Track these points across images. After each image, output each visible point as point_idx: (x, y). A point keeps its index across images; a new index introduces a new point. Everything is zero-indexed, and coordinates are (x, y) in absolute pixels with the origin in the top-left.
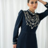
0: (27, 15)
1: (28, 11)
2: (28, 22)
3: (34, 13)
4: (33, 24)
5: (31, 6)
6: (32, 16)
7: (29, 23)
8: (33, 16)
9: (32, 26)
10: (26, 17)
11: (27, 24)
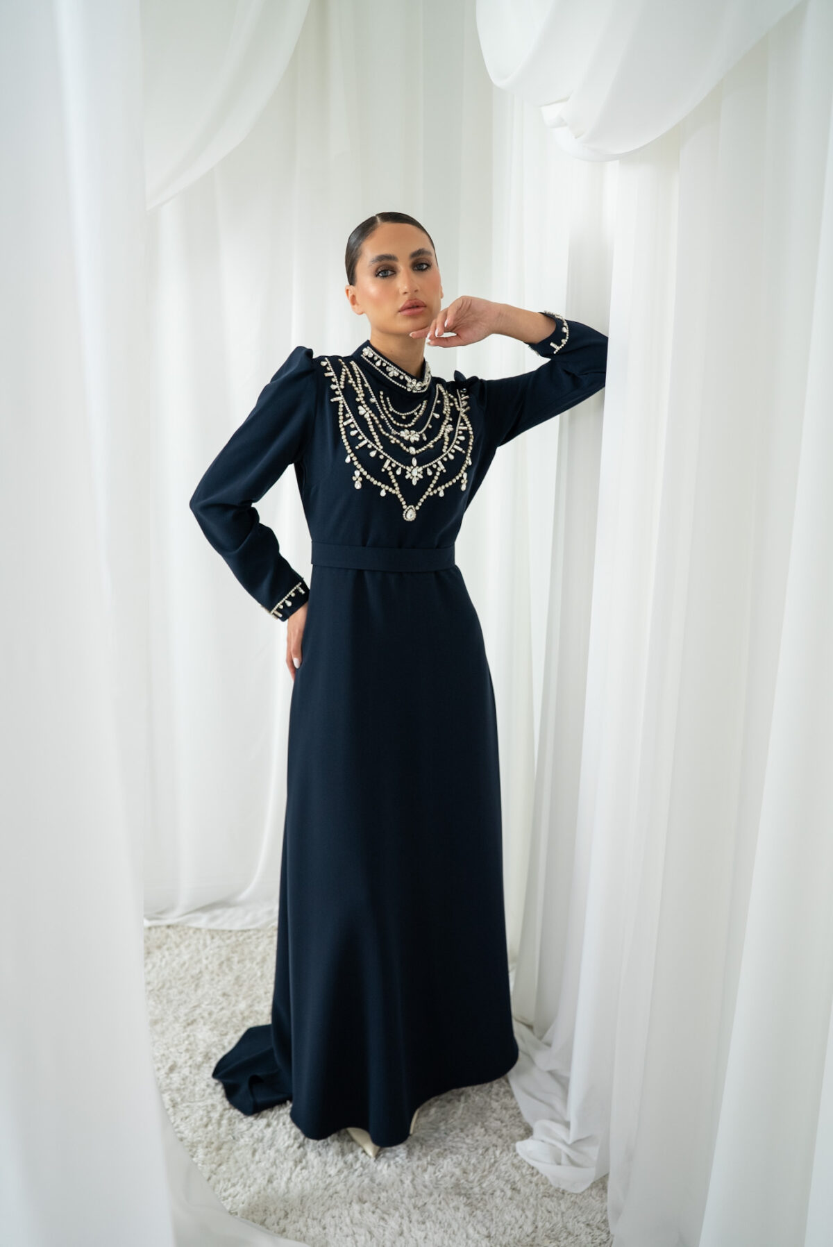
0: (349, 392)
1: (357, 356)
2: (362, 454)
3: (420, 374)
4: (415, 474)
5: (377, 302)
6: (404, 400)
7: (374, 466)
8: (414, 399)
9: (412, 492)
10: (348, 409)
11: (361, 479)
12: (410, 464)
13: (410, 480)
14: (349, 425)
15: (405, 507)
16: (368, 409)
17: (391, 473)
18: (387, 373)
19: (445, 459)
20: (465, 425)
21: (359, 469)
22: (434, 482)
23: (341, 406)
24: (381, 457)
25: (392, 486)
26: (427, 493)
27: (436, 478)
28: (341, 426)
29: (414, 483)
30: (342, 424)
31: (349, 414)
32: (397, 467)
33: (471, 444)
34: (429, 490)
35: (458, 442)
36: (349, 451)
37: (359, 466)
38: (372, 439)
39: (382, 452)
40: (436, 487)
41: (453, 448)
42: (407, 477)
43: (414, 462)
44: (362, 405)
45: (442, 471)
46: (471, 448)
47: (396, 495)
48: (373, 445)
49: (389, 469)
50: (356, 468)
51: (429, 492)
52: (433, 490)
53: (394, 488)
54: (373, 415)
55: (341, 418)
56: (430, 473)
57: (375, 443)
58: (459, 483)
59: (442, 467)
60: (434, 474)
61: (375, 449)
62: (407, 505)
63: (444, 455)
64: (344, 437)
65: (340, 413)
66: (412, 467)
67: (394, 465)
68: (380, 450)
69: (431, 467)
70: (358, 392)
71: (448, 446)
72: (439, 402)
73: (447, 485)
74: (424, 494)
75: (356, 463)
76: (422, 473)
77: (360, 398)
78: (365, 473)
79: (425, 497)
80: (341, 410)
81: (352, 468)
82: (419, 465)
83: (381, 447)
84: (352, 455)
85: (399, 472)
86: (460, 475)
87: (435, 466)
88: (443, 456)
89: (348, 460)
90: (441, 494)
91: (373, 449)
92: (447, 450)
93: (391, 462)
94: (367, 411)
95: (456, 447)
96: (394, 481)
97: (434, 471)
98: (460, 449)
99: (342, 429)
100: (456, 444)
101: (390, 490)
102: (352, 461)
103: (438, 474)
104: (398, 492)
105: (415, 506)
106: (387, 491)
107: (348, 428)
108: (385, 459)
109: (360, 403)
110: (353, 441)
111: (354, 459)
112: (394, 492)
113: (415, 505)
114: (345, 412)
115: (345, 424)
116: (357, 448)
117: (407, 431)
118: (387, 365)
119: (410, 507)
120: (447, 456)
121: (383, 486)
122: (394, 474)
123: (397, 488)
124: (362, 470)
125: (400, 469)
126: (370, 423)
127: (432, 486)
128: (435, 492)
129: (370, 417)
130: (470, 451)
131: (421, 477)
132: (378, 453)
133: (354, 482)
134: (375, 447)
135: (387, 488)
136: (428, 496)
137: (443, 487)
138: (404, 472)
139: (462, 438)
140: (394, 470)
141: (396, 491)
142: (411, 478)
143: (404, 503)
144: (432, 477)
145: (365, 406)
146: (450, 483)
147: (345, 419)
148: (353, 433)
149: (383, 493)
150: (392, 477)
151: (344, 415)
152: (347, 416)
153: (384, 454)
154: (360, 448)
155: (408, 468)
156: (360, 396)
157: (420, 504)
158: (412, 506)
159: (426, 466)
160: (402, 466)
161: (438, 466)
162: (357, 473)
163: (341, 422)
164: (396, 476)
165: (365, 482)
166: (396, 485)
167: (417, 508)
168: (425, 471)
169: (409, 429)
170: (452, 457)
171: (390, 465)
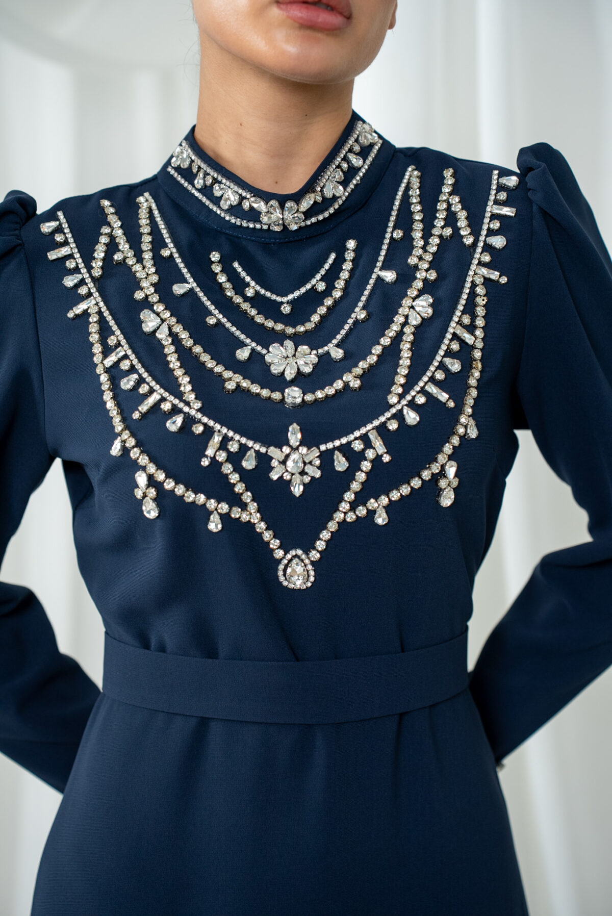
2: (150, 429)
4: (297, 466)
7: (181, 454)
9: (294, 514)
10: (112, 323)
11: (152, 492)
12: (281, 441)
13: (284, 484)
14: (117, 364)
15: (279, 554)
16: (167, 314)
17: (227, 468)
18: (217, 201)
19: (393, 426)
20: (471, 328)
21: (144, 468)
22: (355, 486)
23: (94, 318)
24: (198, 429)
25: (236, 501)
26: (339, 516)
27: (361, 477)
28: (100, 370)
29: (297, 490)
30: (102, 363)
31: (117, 336)
32: (244, 449)
33: (473, 382)
34: (344, 506)
35: (440, 376)
36: (119, 427)
37: (144, 460)
38: (173, 387)
39: (199, 415)
40: (361, 499)
41: (423, 391)
42: (274, 476)
43: (295, 435)
44: (150, 306)
45: (379, 457)
46: (474, 393)
47: (250, 525)
48: (176, 401)
49: (222, 456)
50: (136, 467)
51: (344, 513)
52: (353, 506)
53: (244, 507)
54: (178, 329)
55: (97, 349)
56: (341, 463)
57: (179, 395)
58: (432, 487)
59: (379, 446)
60: (354, 468)
61: (180, 411)
62: (286, 548)
63: (393, 411)
64: (108, 396)
65: (94, 337)
66: (286, 450)
67: (234, 447)
68: (193, 412)
69: (346, 450)
70: (140, 274)
71: (407, 387)
72: (398, 234)
73: (395, 495)
74: (331, 518)
75: (135, 453)
76: (318, 462)
77: (147, 289)
78: (160, 476)
79: (332, 526)
80: (94, 328)
81: (126, 465)
82: (308, 441)
83: (198, 405)
84: (126, 435)
85: (249, 463)
86: (435, 468)
87: (358, 446)
88: (388, 415)
89: (116, 449)
90: (381, 519)
91: (175, 410)
92: (401, 396)
93: (226, 440)
94: (163, 321)
95: (432, 389)
96: (239, 488)
97: (355, 458)
98: (444, 397)
99: (104, 378)
100: (432, 379)
101: (236, 513)
102: (125, 451)
103: (366, 466)
104: (256, 518)
105: (307, 552)
106: (225, 518)
107: (115, 373)
108: (209, 432)
109: (146, 304)
110: (126, 401)
111: (131, 442)
112: (245, 517)
113: (308, 547)
114: (105, 331)
115: (109, 362)
116: (136, 415)
117: (289, 344)
118: (215, 181)
119: (293, 553)
120: (399, 416)
121: (212, 504)
122: (238, 468)
123: (253, 507)
124: (152, 469)
125: (251, 453)
126: (170, 349)
127: (349, 496)
128: (362, 511)
129: (172, 334)
130: (470, 401)
131: (318, 474)
132: (189, 421)
133: (140, 503)
134: (181, 405)
135: (224, 507)
136: (343, 524)
137: (384, 500)
138: (264, 461)
139: (455, 366)
140: (235, 459)
141: (252, 515)
142: (287, 477)
143: (275, 544)
144: (349, 475)
145: (160, 308)
146: (405, 490)
147: (107, 351)
148: (127, 384)
149: (215, 525)
150: (234, 478)
151: (103, 341)
152: (112, 341)
153: (205, 420)
154: (144, 416)
155: (273, 451)
156: (144, 284)
157: (321, 545)
158: (299, 552)
159: (330, 445)
160: (257, 447)
161: (368, 444)
162: (141, 479)
163: (97, 359)
164: (245, 476)
165: (163, 497)
166: (247, 497)
167: (315, 555)
168: (327, 459)
169: (298, 340)
170: (412, 417)
171: (223, 446)
